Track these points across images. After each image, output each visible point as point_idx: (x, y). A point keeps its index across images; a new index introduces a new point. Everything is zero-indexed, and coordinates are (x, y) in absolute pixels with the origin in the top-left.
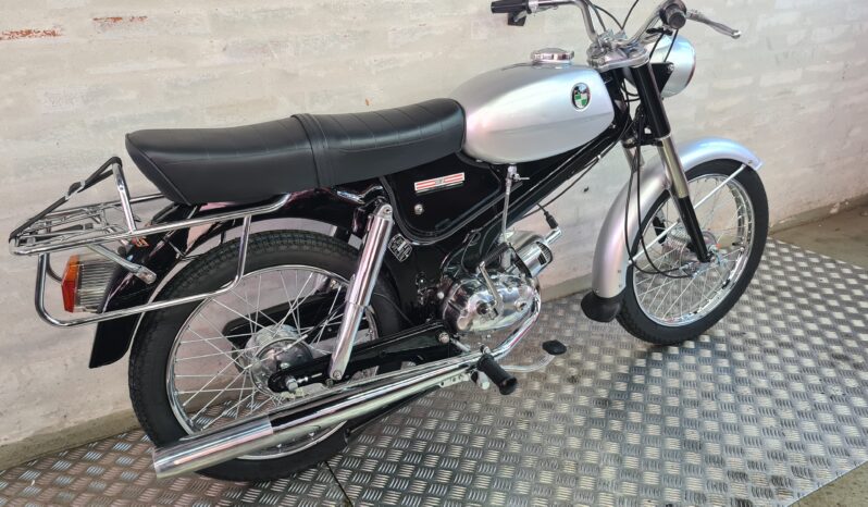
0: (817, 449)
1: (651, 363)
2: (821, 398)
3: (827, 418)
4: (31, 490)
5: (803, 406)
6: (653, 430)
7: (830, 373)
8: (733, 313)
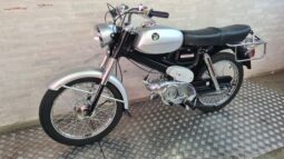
0: (248, 149)
1: (202, 117)
2: (253, 133)
3: (254, 139)
4: (13, 139)
5: (247, 134)
6: (203, 143)
7: (259, 125)
8: (231, 103)
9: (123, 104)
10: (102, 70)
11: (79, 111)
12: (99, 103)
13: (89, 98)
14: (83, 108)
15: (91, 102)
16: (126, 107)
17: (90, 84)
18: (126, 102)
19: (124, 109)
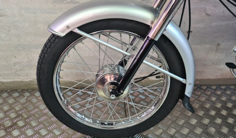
9: (184, 86)
10: (156, 12)
11: (103, 81)
12: (138, 74)
13: (123, 63)
14: (110, 79)
15: (123, 71)
16: (188, 92)
17: (126, 37)
18: (189, 82)
19: (182, 96)
